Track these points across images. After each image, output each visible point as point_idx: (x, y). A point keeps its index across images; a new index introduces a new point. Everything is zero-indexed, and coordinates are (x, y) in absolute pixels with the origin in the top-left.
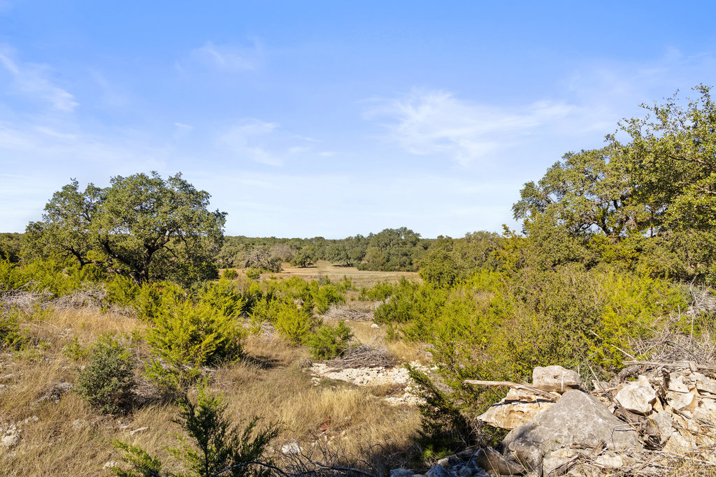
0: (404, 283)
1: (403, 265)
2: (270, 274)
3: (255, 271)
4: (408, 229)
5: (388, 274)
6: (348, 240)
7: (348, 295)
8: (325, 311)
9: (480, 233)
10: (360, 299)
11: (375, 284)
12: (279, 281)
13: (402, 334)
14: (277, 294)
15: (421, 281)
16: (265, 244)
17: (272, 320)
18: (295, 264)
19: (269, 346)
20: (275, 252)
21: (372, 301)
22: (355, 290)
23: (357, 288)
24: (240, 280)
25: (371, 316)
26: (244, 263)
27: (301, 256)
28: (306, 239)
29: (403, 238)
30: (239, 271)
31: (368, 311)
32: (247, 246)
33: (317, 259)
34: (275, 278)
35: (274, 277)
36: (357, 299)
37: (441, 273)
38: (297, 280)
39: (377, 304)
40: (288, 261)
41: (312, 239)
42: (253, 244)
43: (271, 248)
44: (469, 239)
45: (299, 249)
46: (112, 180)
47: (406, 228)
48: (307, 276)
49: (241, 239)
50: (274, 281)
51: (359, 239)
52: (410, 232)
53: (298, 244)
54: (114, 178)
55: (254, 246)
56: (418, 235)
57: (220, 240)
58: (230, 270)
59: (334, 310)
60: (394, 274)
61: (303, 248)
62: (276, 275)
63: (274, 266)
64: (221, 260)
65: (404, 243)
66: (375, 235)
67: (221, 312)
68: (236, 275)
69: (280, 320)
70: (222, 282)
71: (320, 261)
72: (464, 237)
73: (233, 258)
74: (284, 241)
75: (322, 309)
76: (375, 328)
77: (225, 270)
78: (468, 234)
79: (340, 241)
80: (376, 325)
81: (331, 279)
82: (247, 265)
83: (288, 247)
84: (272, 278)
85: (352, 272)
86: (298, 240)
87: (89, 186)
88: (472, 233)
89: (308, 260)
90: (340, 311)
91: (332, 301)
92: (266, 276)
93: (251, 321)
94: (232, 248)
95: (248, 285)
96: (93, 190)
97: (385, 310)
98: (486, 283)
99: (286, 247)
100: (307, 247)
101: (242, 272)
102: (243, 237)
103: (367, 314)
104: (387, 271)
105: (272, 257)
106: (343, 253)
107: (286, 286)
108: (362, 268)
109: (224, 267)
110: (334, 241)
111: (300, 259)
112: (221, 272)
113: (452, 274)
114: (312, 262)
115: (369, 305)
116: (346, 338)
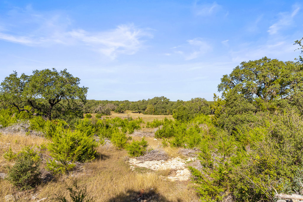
0: (166, 120)
1: (163, 112)
2: (106, 116)
3: (99, 115)
4: (165, 97)
5: (156, 116)
6: (139, 101)
7: (141, 125)
8: (132, 133)
9: (198, 98)
10: (147, 127)
11: (153, 120)
12: (110, 119)
13: (169, 143)
14: (110, 125)
15: (174, 120)
16: (103, 103)
17: (109, 137)
18: (116, 112)
19: (108, 150)
20: (108, 107)
21: (152, 128)
22: (144, 123)
24: (93, 119)
25: (153, 134)
26: (94, 111)
27: (119, 108)
28: (121, 101)
29: (162, 101)
30: (92, 115)
31: (151, 133)
32: (96, 104)
34: (108, 118)
35: (108, 117)
36: (146, 127)
37: (183, 116)
38: (118, 119)
39: (156, 130)
40: (113, 110)
41: (123, 101)
42: (98, 103)
43: (106, 105)
44: (192, 101)
45: (118, 105)
46: (34, 72)
47: (164, 97)
48: (122, 117)
50: (108, 119)
51: (144, 101)
52: (166, 98)
53: (117, 103)
54: (34, 71)
55: (99, 104)
56: (169, 99)
57: (85, 101)
58: (88, 114)
59: (136, 132)
60: (159, 116)
61: (120, 105)
62: (108, 116)
63: (108, 113)
64: (84, 110)
65: (163, 103)
66: (151, 99)
67: (85, 134)
68: (91, 116)
69: (113, 137)
70: (85, 120)
71: (127, 110)
72: (191, 100)
73: (90, 109)
74: (111, 102)
75: (131, 131)
76: (155, 141)
77: (86, 114)
78: (192, 99)
79: (136, 102)
80: (156, 139)
81: (133, 118)
82: (96, 112)
83: (113, 104)
84: (107, 118)
85: (141, 115)
86: (118, 101)
87: (22, 75)
88: (194, 99)
89: (122, 110)
90: (139, 133)
91: (134, 128)
92: (104, 117)
93: (99, 138)
94: (89, 105)
95: (96, 121)
96: (24, 77)
97: (160, 132)
98: (203, 120)
99: (112, 105)
100: (122, 104)
101: (94, 115)
102: (94, 100)
103: (151, 134)
104: (156, 114)
105: (106, 109)
106: (137, 107)
107: (113, 121)
108: (145, 113)
109: (86, 113)
110: (133, 102)
111: (118, 110)
112: (85, 115)
113: (188, 116)
114: (124, 111)
115: (150, 130)
116: (145, 146)
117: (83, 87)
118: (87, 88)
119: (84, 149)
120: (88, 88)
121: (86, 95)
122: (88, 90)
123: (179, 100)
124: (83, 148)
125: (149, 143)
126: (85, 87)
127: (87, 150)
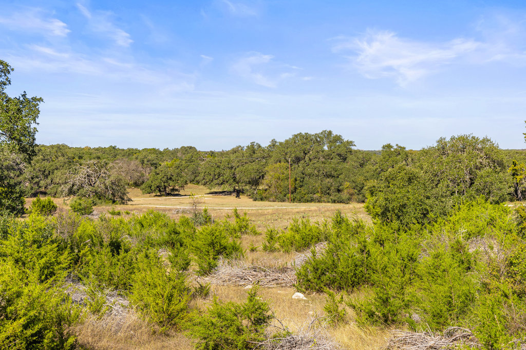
0: (339, 222)
1: (326, 192)
2: (110, 207)
3: (84, 202)
4: (335, 133)
5: (303, 207)
6: (235, 151)
7: (245, 242)
8: (208, 270)
9: (463, 139)
10: (265, 248)
11: (289, 224)
12: (126, 219)
13: (350, 312)
14: (126, 240)
15: (368, 222)
16: (99, 158)
17: (123, 287)
18: (150, 190)
19: (121, 334)
20: (116, 171)
21: (287, 252)
22: (255, 233)
23: (259, 230)
24: (61, 217)
25: (291, 276)
26: (66, 188)
27: (159, 177)
28: (166, 150)
29: (326, 148)
30: (57, 202)
31: (284, 270)
32: (71, 161)
33: (186, 183)
34: (119, 214)
35: (116, 211)
36: (261, 247)
37: (404, 206)
38: (157, 217)
39: (299, 259)
40: (136, 185)
41: (176, 151)
42: (80, 158)
43: (110, 165)
44: (442, 149)
45: (155, 165)
47: (330, 133)
48: (170, 210)
49: (60, 149)
50: (117, 218)
51: (253, 149)
52: (338, 138)
53: (152, 158)
55: (82, 161)
56: (350, 143)
57: (29, 150)
58: (44, 199)
59: (225, 268)
60: (313, 206)
61: (163, 164)
62: (119, 208)
63: (116, 195)
64: (27, 184)
65: (328, 157)
66: (281, 144)
67: (34, 276)
68: (55, 208)
69: (136, 286)
70: (32, 220)
71: (189, 185)
72: (435, 145)
73: (49, 181)
74: (130, 153)
75: (205, 266)
76: (299, 300)
77: (35, 199)
78: (441, 141)
79: (222, 154)
80: (301, 295)
81: (213, 215)
82: (71, 192)
83: (138, 162)
84: (113, 213)
85: (245, 204)
86: (154, 151)
88: (448, 139)
89: (171, 183)
90: (236, 270)
91: (219, 253)
92: (103, 210)
93: (86, 288)
94: (46, 164)
95: (74, 225)
97: (316, 269)
98: (481, 223)
99: (134, 163)
100: (169, 163)
101: (64, 203)
102: (63, 146)
103: (283, 276)
104: (300, 201)
105: (112, 178)
106: (228, 173)
107: (138, 227)
108: (258, 197)
109: (35, 195)
110: (212, 154)
111: (157, 183)
112: (29, 202)
113: (424, 207)
114: (177, 187)
115: (281, 260)
116: (261, 321)
117: (24, 96)
118: (34, 99)
119: (29, 332)
120: (41, 100)
121: (33, 125)
122: (41, 106)
123: (389, 146)
124: (26, 327)
125: (274, 310)
126: (29, 96)
127: (40, 335)
